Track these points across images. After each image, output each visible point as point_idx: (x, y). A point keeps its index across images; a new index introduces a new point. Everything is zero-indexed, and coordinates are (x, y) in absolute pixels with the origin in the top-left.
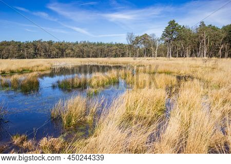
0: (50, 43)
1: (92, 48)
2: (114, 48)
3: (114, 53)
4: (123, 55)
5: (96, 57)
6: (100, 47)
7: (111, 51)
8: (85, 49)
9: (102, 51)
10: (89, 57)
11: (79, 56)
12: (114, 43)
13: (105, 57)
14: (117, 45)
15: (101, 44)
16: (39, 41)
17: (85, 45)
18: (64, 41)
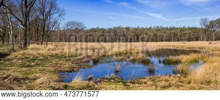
0: (128, 29)
1: (165, 32)
2: (188, 32)
3: (187, 37)
4: (197, 39)
5: (169, 40)
6: (172, 31)
7: (184, 35)
8: (159, 33)
9: (175, 35)
10: (162, 41)
11: (153, 41)
12: (187, 27)
13: (178, 41)
14: (190, 29)
15: (174, 28)
16: (118, 28)
17: (158, 29)
18: (139, 27)
